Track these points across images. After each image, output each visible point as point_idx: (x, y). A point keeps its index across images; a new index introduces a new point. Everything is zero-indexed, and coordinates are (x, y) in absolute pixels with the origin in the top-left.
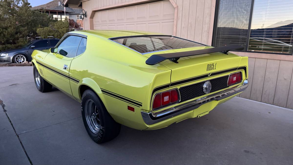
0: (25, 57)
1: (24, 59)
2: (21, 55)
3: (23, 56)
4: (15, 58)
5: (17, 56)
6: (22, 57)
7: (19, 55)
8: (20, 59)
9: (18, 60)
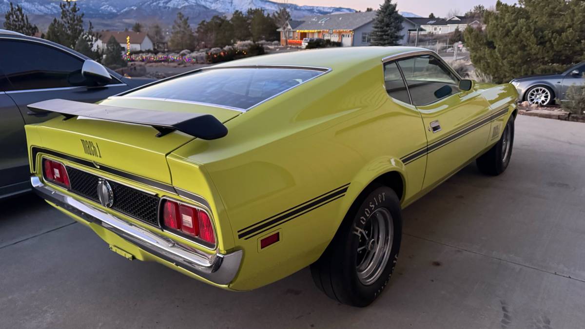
0: (549, 94)
1: (546, 97)
2: (543, 89)
3: (547, 91)
4: (529, 93)
5: (534, 89)
6: (544, 91)
7: (539, 88)
8: (538, 96)
9: (533, 97)
